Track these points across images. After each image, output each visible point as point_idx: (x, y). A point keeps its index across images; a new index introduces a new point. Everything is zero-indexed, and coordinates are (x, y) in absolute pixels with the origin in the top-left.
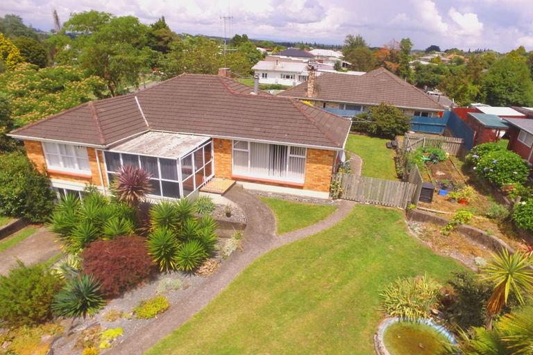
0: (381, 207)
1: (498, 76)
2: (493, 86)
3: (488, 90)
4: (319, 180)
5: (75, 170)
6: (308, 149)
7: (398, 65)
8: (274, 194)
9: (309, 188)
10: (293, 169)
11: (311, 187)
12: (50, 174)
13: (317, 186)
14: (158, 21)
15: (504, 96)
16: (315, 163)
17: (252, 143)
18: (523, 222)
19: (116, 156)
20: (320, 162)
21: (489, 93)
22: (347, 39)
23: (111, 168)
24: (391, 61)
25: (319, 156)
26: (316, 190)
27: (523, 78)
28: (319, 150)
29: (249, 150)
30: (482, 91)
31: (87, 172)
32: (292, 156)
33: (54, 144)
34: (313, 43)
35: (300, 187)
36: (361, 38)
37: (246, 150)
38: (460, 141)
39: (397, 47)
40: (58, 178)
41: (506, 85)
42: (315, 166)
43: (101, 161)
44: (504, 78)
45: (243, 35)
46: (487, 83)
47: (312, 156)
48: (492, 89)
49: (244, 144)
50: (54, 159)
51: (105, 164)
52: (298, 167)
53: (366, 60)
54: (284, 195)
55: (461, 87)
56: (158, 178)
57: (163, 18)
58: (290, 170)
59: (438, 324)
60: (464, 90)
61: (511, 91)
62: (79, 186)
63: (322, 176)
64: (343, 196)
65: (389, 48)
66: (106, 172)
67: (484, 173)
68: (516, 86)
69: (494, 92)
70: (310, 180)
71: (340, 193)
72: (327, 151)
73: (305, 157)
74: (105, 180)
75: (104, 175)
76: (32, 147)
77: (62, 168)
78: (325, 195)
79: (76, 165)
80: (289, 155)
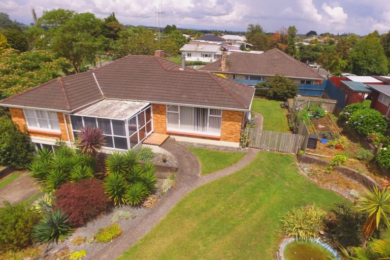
0: (278, 153)
1: (361, 53)
2: (358, 61)
3: (354, 63)
4: (232, 134)
5: (49, 129)
6: (223, 110)
7: (287, 46)
8: (198, 144)
9: (224, 140)
10: (212, 126)
11: (226, 139)
12: (30, 133)
13: (230, 138)
14: (109, 16)
15: (366, 68)
16: (229, 121)
17: (181, 107)
18: (385, 163)
19: (79, 118)
20: (233, 120)
21: (355, 65)
22: (249, 27)
23: (76, 127)
24: (282, 43)
25: (232, 115)
26: (230, 141)
27: (379, 55)
28: (231, 111)
29: (179, 112)
30: (349, 64)
31: (58, 131)
32: (211, 116)
33: (32, 110)
34: (224, 30)
35: (218, 139)
36: (259, 26)
37: (177, 112)
38: (335, 102)
39: (286, 33)
40: (36, 136)
41: (367, 60)
42: (229, 123)
43: (68, 122)
44: (365, 54)
45: (173, 26)
46: (353, 58)
47: (226, 115)
48: (357, 63)
49: (175, 108)
50: (32, 122)
51: (71, 125)
52: (216, 124)
53: (263, 42)
54: (206, 145)
55: (334, 61)
56: (111, 134)
57: (113, 13)
58: (210, 126)
59: (324, 242)
60: (336, 63)
61: (370, 64)
62: (51, 142)
63: (234, 131)
64: (250, 145)
65: (280, 33)
66: (72, 130)
67: (354, 125)
68: (374, 60)
69: (358, 65)
70: (225, 134)
71: (248, 143)
72: (238, 111)
73: (221, 116)
74: (71, 136)
75: (71, 133)
76: (16, 112)
77: (39, 128)
78: (236, 145)
79: (49, 126)
80: (209, 115)
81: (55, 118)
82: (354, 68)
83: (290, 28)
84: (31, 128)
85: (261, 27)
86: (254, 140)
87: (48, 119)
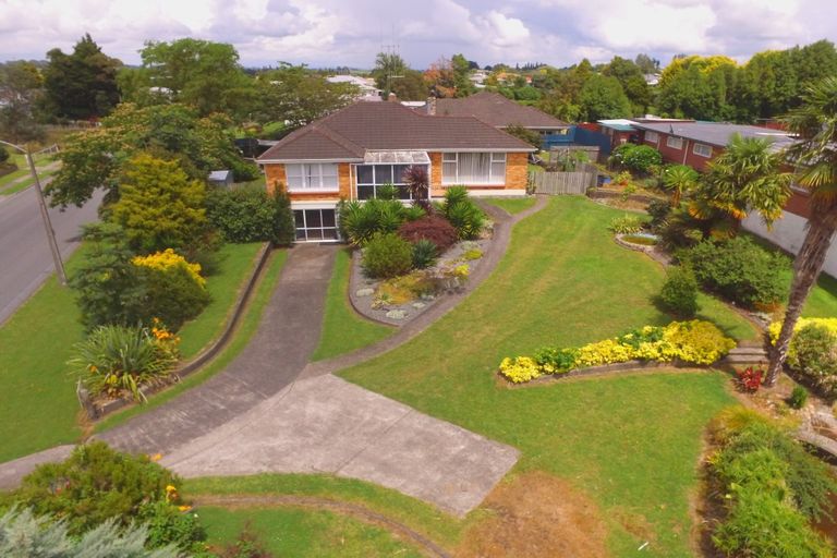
1: (596, 93)
2: (593, 105)
4: (518, 180)
5: (320, 188)
6: (507, 153)
7: (454, 91)
8: (481, 196)
9: (510, 188)
10: (494, 173)
12: (291, 196)
13: (515, 185)
17: (460, 154)
19: (369, 168)
20: (518, 164)
21: (590, 111)
22: (380, 58)
23: (362, 180)
24: (443, 85)
25: (517, 157)
26: (515, 189)
27: (618, 96)
28: (516, 153)
29: (457, 161)
30: (582, 110)
31: (336, 189)
32: (494, 161)
35: (503, 188)
36: (397, 57)
37: (454, 162)
38: (597, 148)
39: (448, 66)
40: (298, 200)
41: (605, 103)
42: (514, 167)
43: (353, 176)
44: (601, 95)
46: (586, 102)
47: (512, 158)
49: (452, 156)
51: (356, 178)
52: (499, 170)
53: (417, 86)
55: (561, 108)
57: (88, 36)
58: (492, 174)
60: (564, 111)
62: (330, 204)
63: (520, 176)
64: (537, 191)
65: (438, 67)
66: (357, 184)
68: (614, 103)
69: (595, 111)
70: (510, 181)
71: (535, 188)
73: (505, 160)
74: (354, 192)
75: (354, 189)
76: (275, 172)
77: (304, 189)
78: (522, 192)
79: (321, 184)
80: (491, 161)
81: (335, 171)
82: (589, 116)
83: (454, 58)
84: (293, 190)
85: (401, 58)
86: (541, 184)
87: (321, 175)
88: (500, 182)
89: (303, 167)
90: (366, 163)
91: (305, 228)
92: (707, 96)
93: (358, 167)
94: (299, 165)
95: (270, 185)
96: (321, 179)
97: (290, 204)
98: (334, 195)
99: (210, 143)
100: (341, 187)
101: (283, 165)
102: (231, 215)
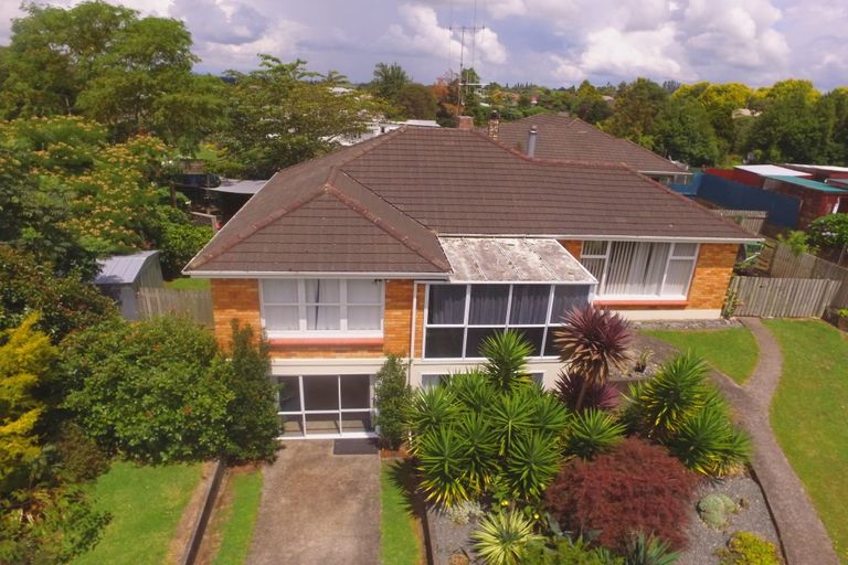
0: (792, 320)
2: (672, 137)
3: (666, 141)
4: (711, 292)
5: (344, 332)
6: (702, 245)
7: (463, 110)
8: (643, 323)
9: (695, 306)
10: (671, 281)
11: (697, 305)
12: (270, 349)
13: (705, 301)
16: (711, 266)
17: (614, 243)
20: (718, 264)
21: (668, 145)
22: (379, 69)
24: (451, 102)
25: (718, 253)
26: (704, 308)
27: (704, 126)
28: (719, 244)
29: (607, 257)
30: (657, 143)
31: (375, 334)
32: (675, 258)
35: (681, 307)
36: (399, 68)
37: (603, 257)
38: (763, 214)
40: (289, 356)
41: (687, 135)
42: (709, 271)
43: (420, 308)
46: (662, 132)
47: (708, 254)
48: (671, 141)
49: (602, 246)
51: (426, 311)
52: (681, 277)
53: (424, 102)
54: (661, 323)
58: (668, 282)
61: (694, 142)
63: (717, 285)
64: (737, 313)
65: (444, 82)
66: (426, 325)
68: (699, 135)
69: (674, 144)
70: (696, 294)
72: (731, 245)
73: (695, 258)
74: (418, 341)
75: (419, 333)
76: (234, 295)
77: (303, 332)
78: (715, 314)
79: (344, 322)
80: (671, 257)
81: (378, 297)
83: (464, 72)
84: (276, 334)
86: (747, 299)
87: (343, 303)
88: (678, 296)
89: (301, 289)
90: (454, 281)
91: (303, 412)
92: (814, 130)
93: (431, 286)
94: (294, 282)
95: (222, 323)
96: (343, 309)
97: (268, 366)
98: (372, 348)
99: (116, 197)
100: (387, 331)
101: (254, 282)
102: (124, 401)
